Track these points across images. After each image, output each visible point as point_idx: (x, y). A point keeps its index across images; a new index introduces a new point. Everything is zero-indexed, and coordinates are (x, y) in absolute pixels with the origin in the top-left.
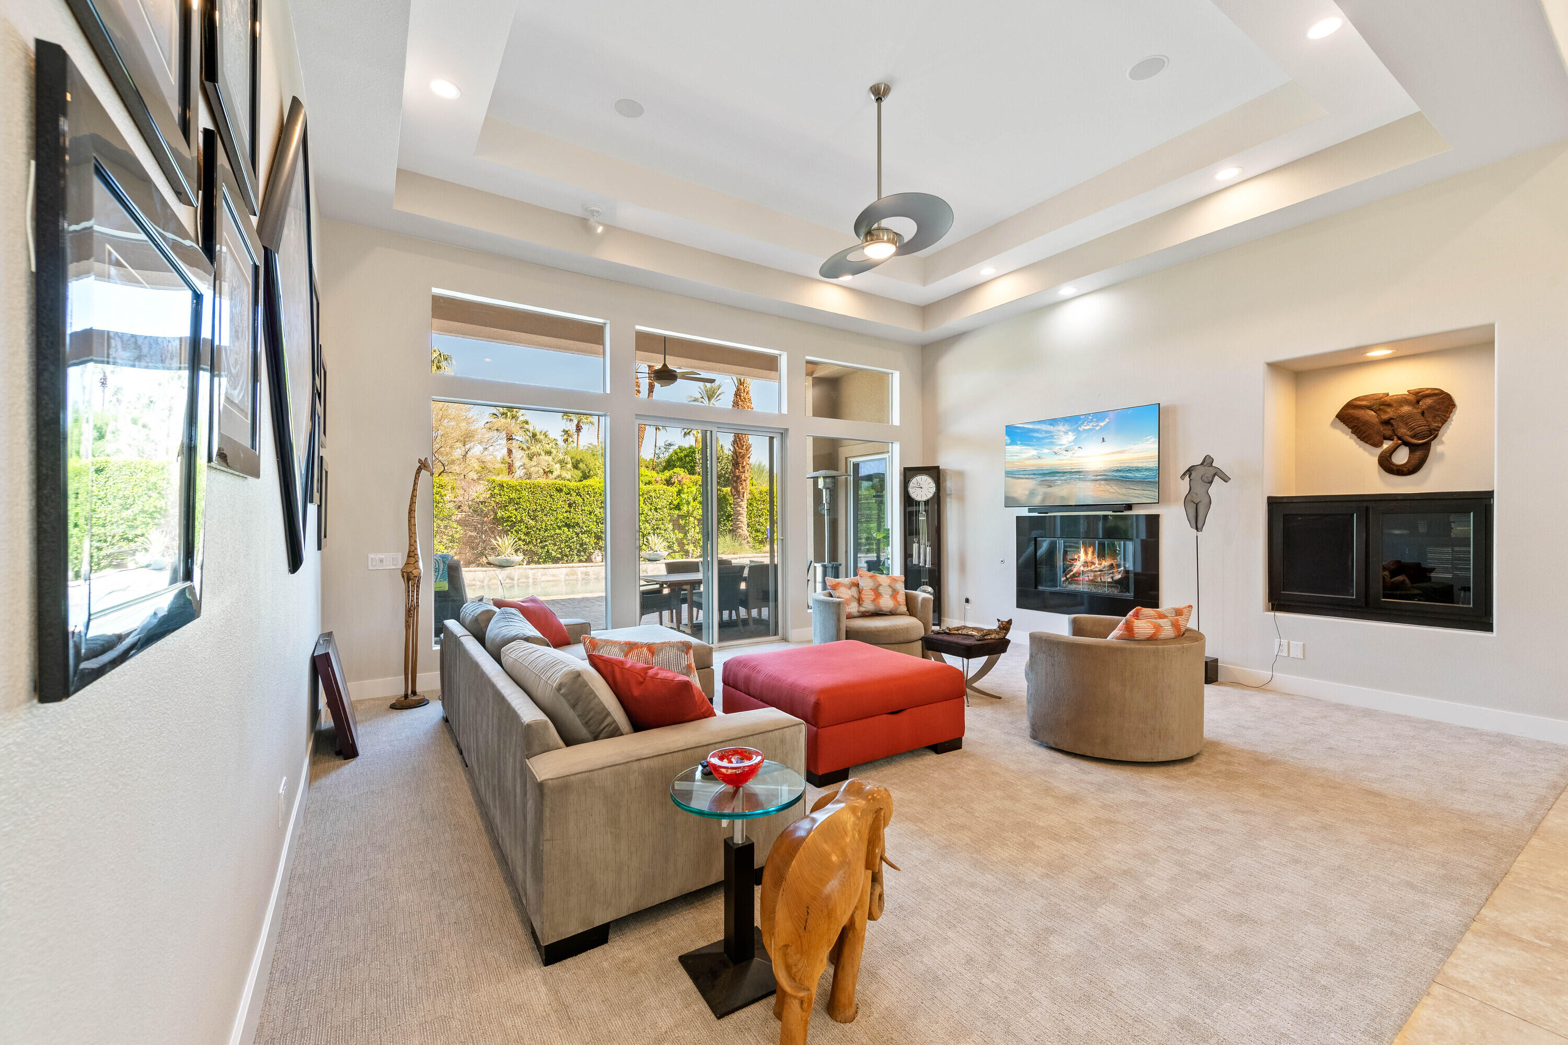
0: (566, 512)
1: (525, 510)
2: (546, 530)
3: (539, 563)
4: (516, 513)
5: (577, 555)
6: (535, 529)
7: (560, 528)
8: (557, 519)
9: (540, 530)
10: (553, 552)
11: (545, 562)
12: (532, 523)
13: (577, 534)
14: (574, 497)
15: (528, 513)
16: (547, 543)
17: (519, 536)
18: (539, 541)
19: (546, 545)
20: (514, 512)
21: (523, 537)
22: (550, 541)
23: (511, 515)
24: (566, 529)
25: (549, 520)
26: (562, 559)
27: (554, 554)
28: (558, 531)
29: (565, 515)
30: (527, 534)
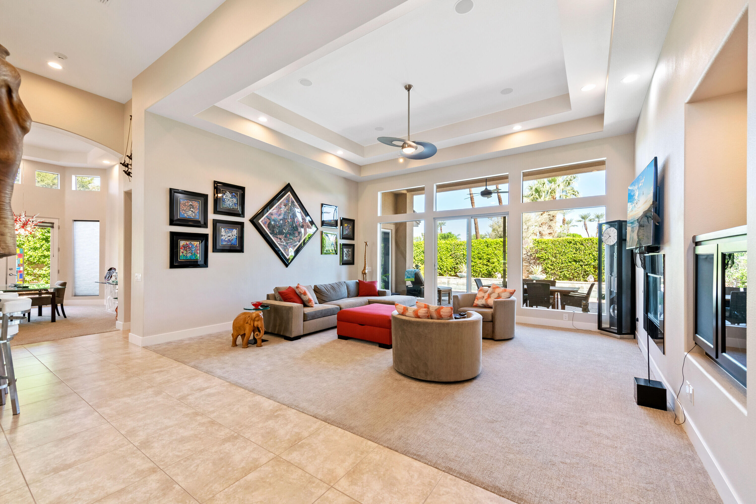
0: (574, 254)
1: (550, 253)
2: (562, 263)
3: (560, 280)
4: (545, 255)
5: (583, 277)
6: (556, 263)
7: (570, 262)
8: (568, 257)
9: (559, 263)
10: (567, 275)
11: (563, 279)
12: (554, 259)
13: (581, 266)
14: (579, 245)
15: (552, 255)
16: (564, 270)
17: (548, 266)
18: (558, 269)
19: (563, 271)
20: (544, 254)
21: (550, 266)
22: (565, 269)
23: (543, 256)
24: (574, 263)
25: (563, 258)
26: (573, 279)
27: (568, 276)
28: (569, 264)
29: (573, 255)
30: (552, 265)
